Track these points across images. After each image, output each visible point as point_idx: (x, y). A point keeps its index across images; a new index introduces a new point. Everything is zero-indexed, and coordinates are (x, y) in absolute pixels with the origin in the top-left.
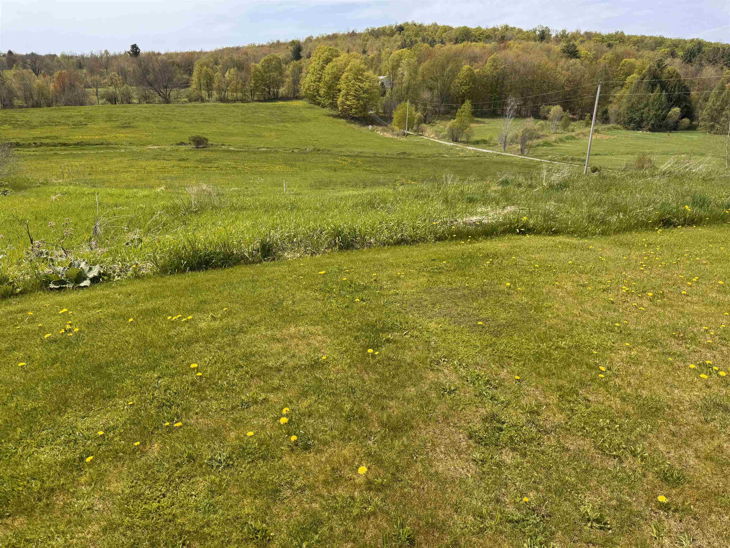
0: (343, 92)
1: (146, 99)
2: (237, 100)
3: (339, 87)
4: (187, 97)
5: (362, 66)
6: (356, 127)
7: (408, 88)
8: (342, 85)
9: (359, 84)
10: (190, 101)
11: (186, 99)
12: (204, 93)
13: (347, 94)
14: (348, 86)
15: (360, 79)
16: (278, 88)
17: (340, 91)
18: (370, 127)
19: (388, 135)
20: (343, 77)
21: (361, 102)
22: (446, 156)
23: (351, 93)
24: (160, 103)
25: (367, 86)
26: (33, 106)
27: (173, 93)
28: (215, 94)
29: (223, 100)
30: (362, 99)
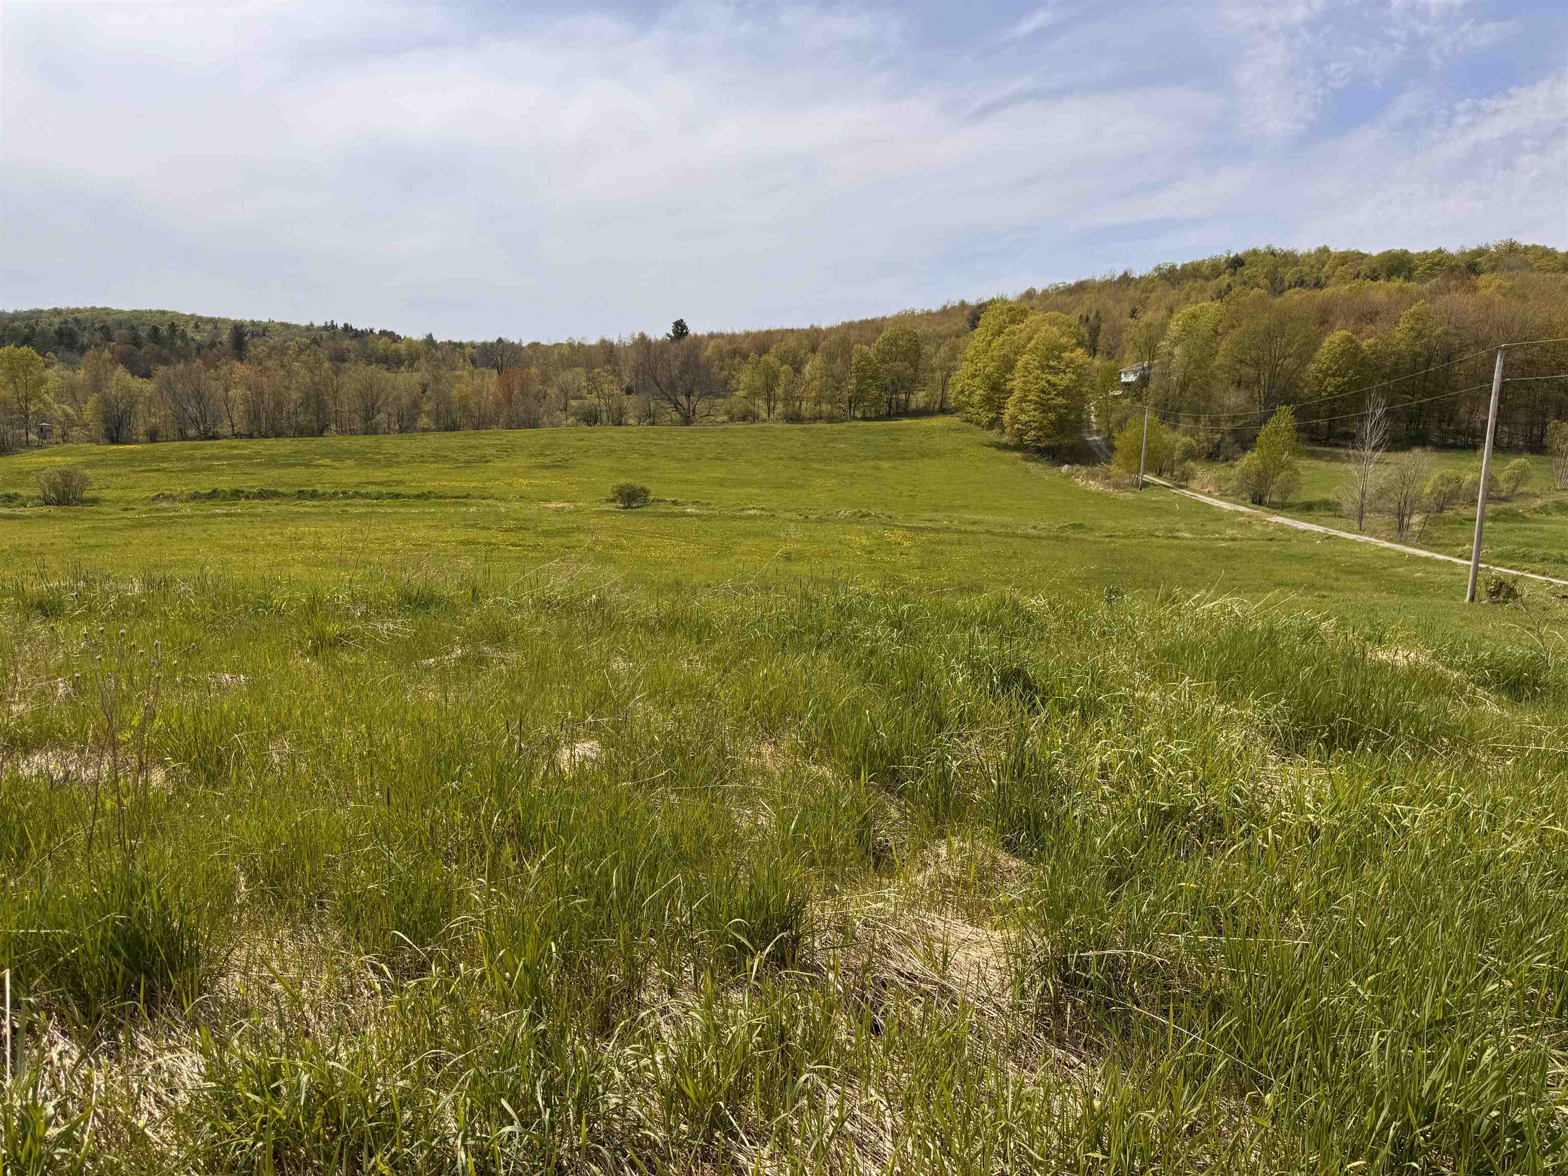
0: (1017, 394)
1: (650, 417)
2: (821, 418)
3: (1009, 386)
4: (728, 412)
5: (1064, 340)
6: (1035, 468)
7: (1184, 385)
8: (1016, 383)
9: (1050, 377)
10: (732, 419)
11: (725, 418)
12: (761, 405)
13: (1022, 400)
14: (1025, 383)
15: (1052, 367)
16: (909, 392)
17: (1011, 392)
18: (1066, 467)
19: (1094, 486)
20: (1019, 364)
21: (1052, 416)
22: (1186, 535)
23: (1030, 397)
24: (674, 423)
25: (1065, 383)
26: (447, 429)
27: (702, 406)
28: (780, 408)
29: (794, 418)
30: (1054, 408)
